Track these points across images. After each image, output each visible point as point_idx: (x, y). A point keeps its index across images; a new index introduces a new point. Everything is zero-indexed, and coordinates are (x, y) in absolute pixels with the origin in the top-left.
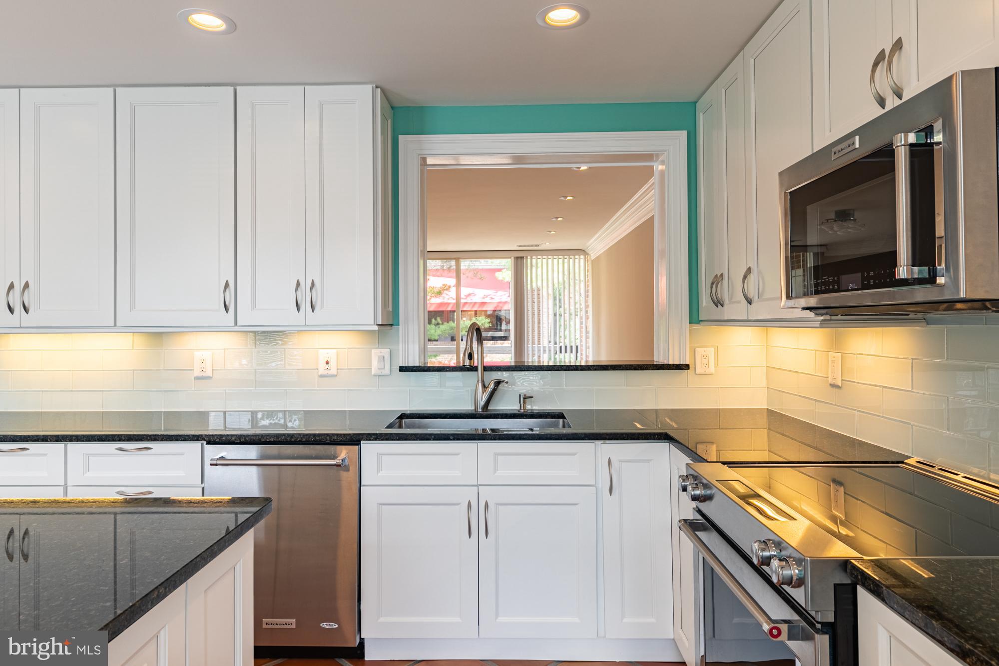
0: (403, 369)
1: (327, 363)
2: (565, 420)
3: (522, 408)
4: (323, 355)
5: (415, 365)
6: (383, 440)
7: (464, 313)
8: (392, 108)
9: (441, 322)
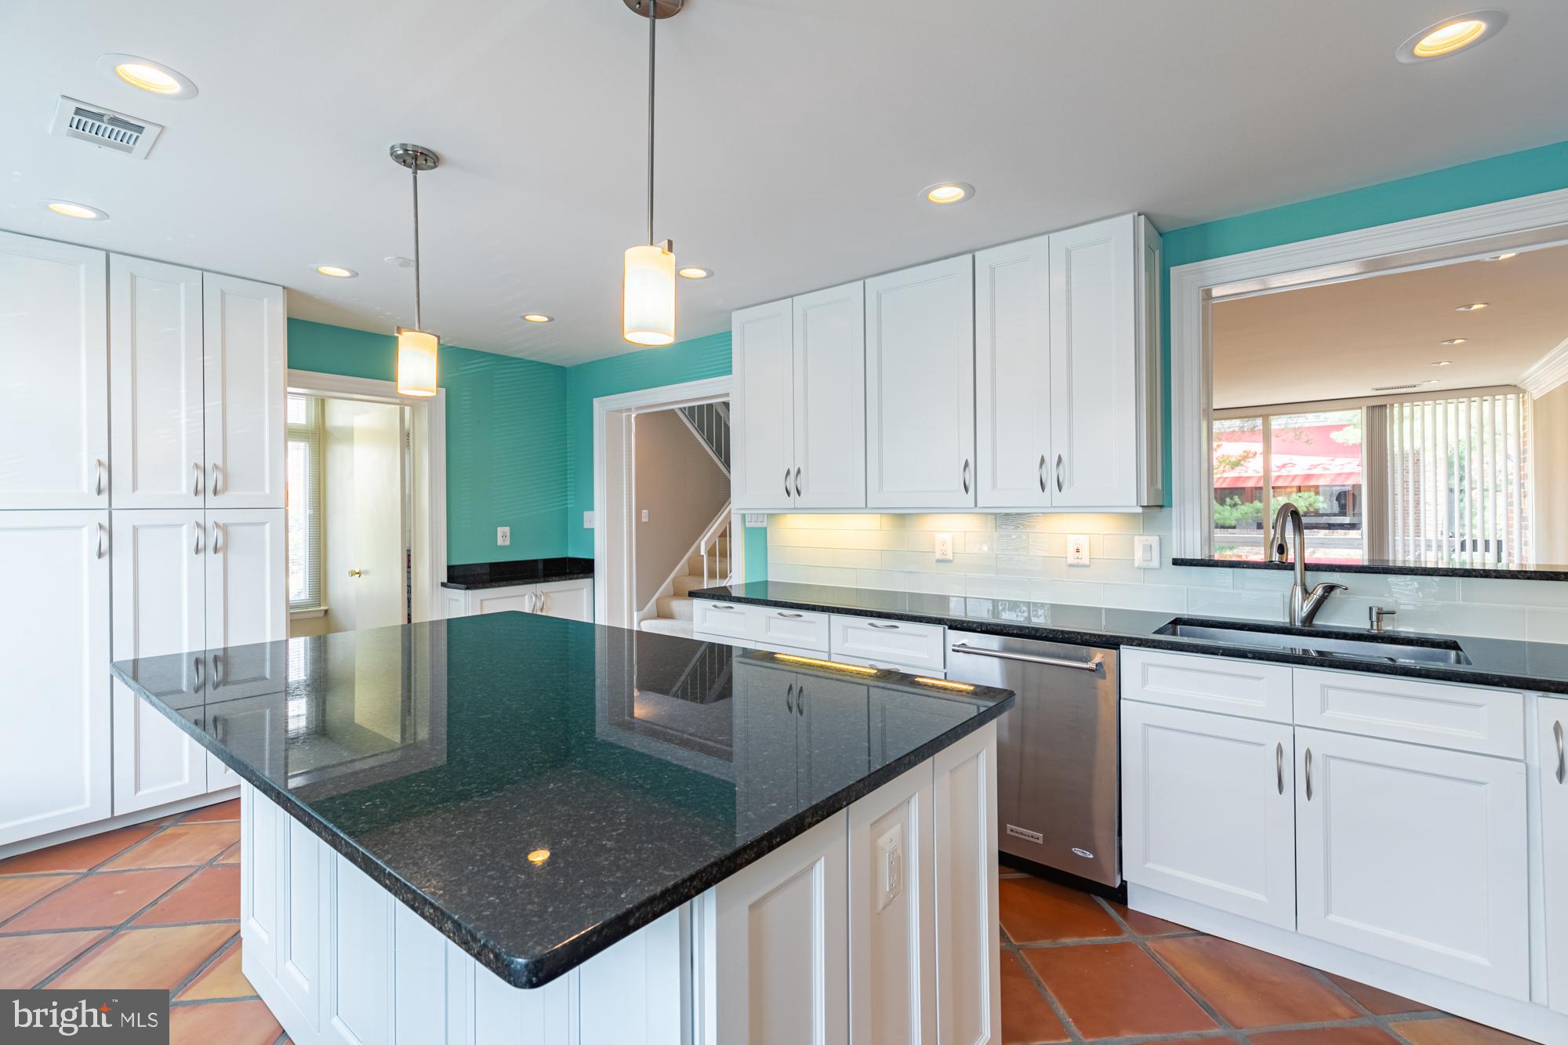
0: (1177, 562)
1: (1078, 551)
2: (1460, 653)
3: (1375, 627)
4: (1072, 542)
5: (1196, 558)
6: (1149, 647)
7: (1279, 490)
8: (1161, 235)
9: (1240, 502)
